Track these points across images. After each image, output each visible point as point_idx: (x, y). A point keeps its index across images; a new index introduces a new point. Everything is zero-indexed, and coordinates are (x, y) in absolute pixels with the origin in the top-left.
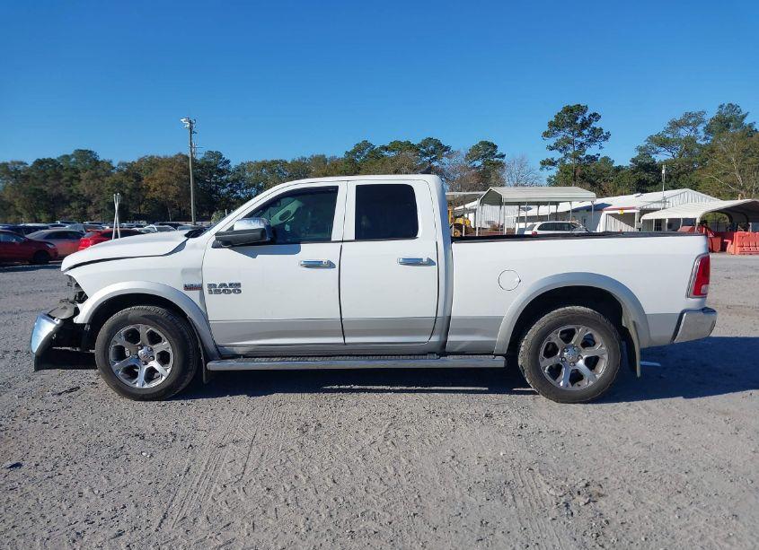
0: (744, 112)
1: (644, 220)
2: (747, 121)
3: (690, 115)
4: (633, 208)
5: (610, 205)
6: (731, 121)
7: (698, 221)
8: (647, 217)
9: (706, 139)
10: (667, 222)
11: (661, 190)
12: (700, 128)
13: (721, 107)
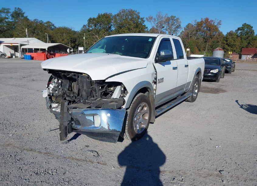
0: (23, 12)
1: (23, 49)
2: (25, 15)
3: (4, 9)
4: (18, 44)
5: (4, 42)
6: (20, 14)
7: (47, 49)
8: (23, 47)
9: (12, 19)
10: (33, 49)
11: (26, 37)
12: (9, 15)
13: (16, 8)
